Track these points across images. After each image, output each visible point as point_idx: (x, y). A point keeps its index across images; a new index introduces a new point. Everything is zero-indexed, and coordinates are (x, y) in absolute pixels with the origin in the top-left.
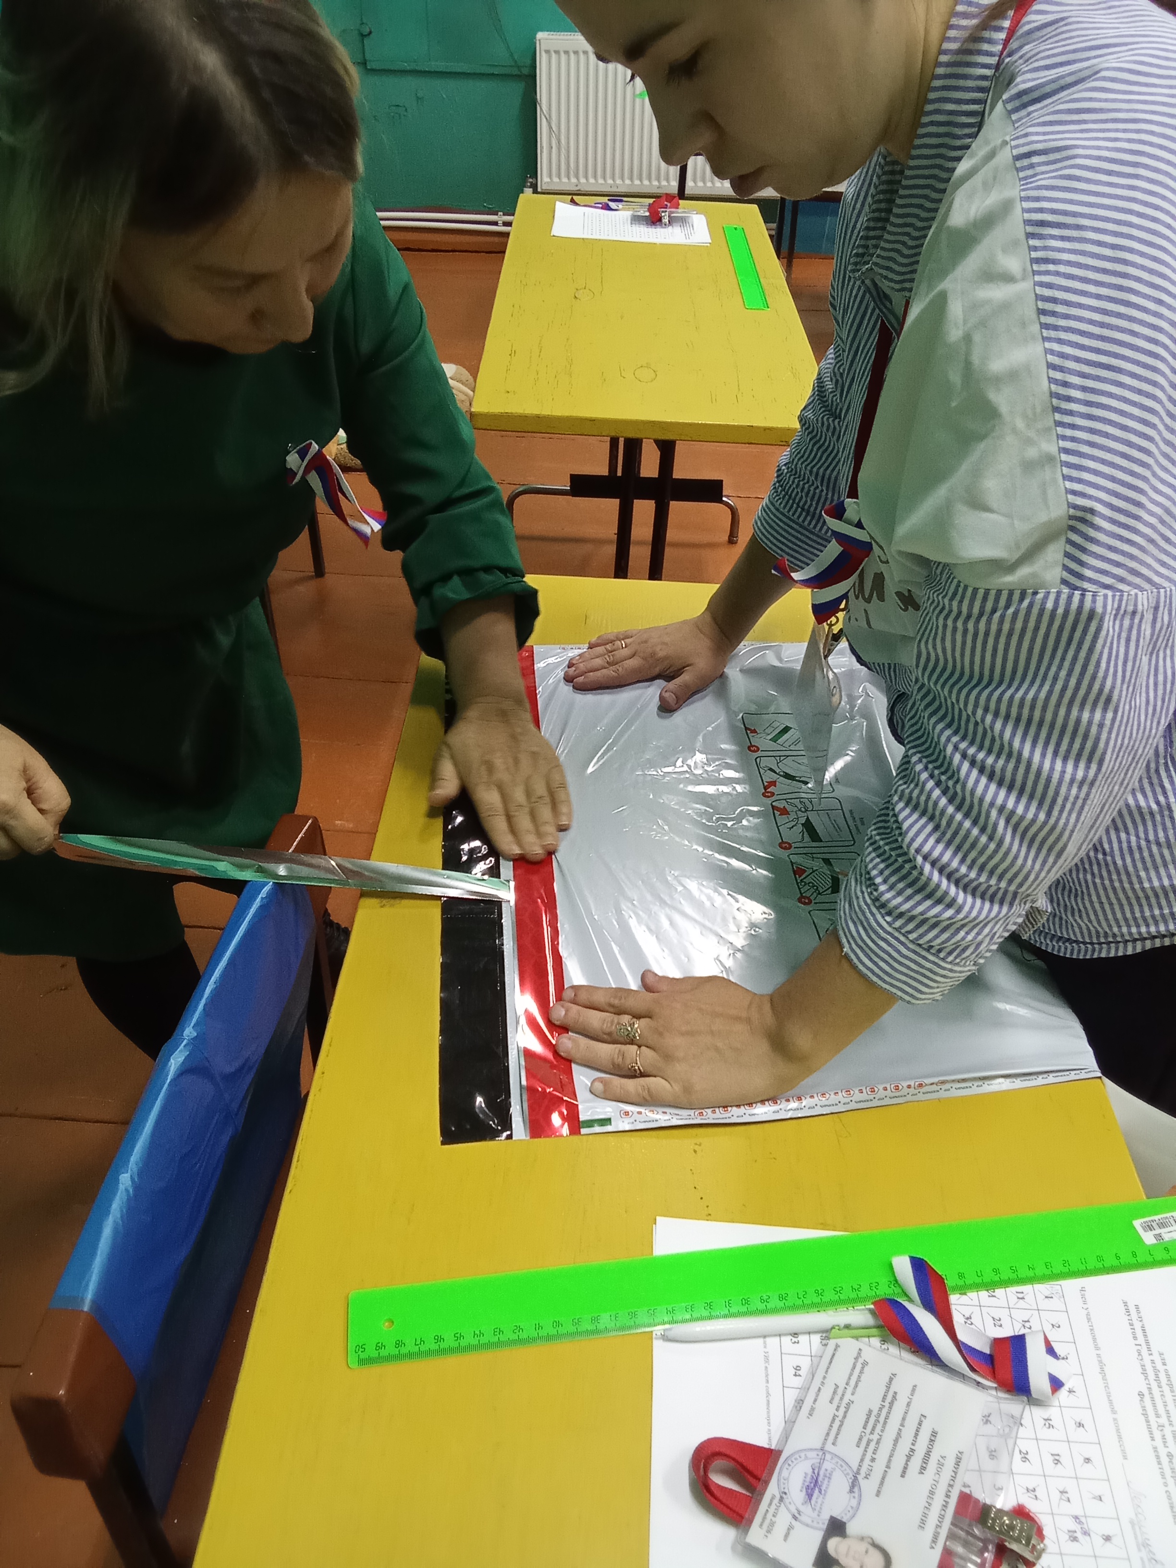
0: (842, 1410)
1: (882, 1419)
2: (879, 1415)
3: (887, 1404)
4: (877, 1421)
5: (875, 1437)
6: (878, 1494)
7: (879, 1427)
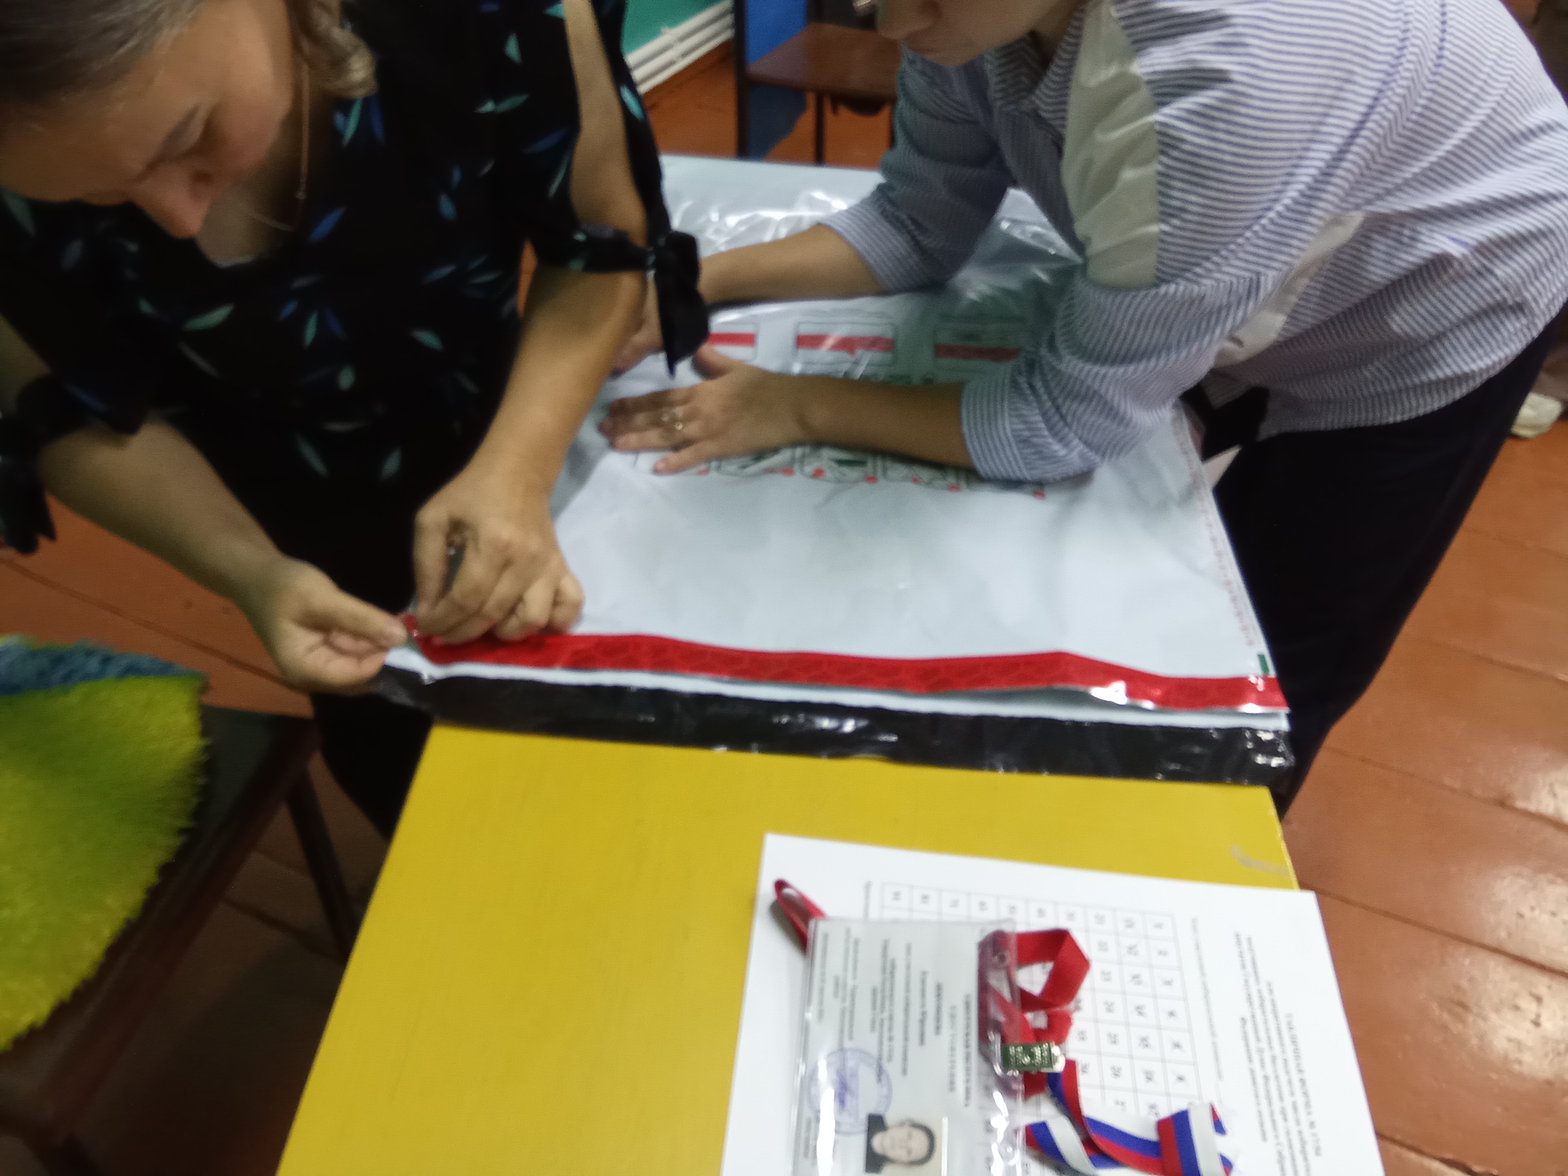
0: (848, 999)
1: (887, 993)
2: (883, 991)
3: (888, 976)
4: (883, 997)
5: (886, 1015)
6: (905, 1072)
7: (887, 1003)
